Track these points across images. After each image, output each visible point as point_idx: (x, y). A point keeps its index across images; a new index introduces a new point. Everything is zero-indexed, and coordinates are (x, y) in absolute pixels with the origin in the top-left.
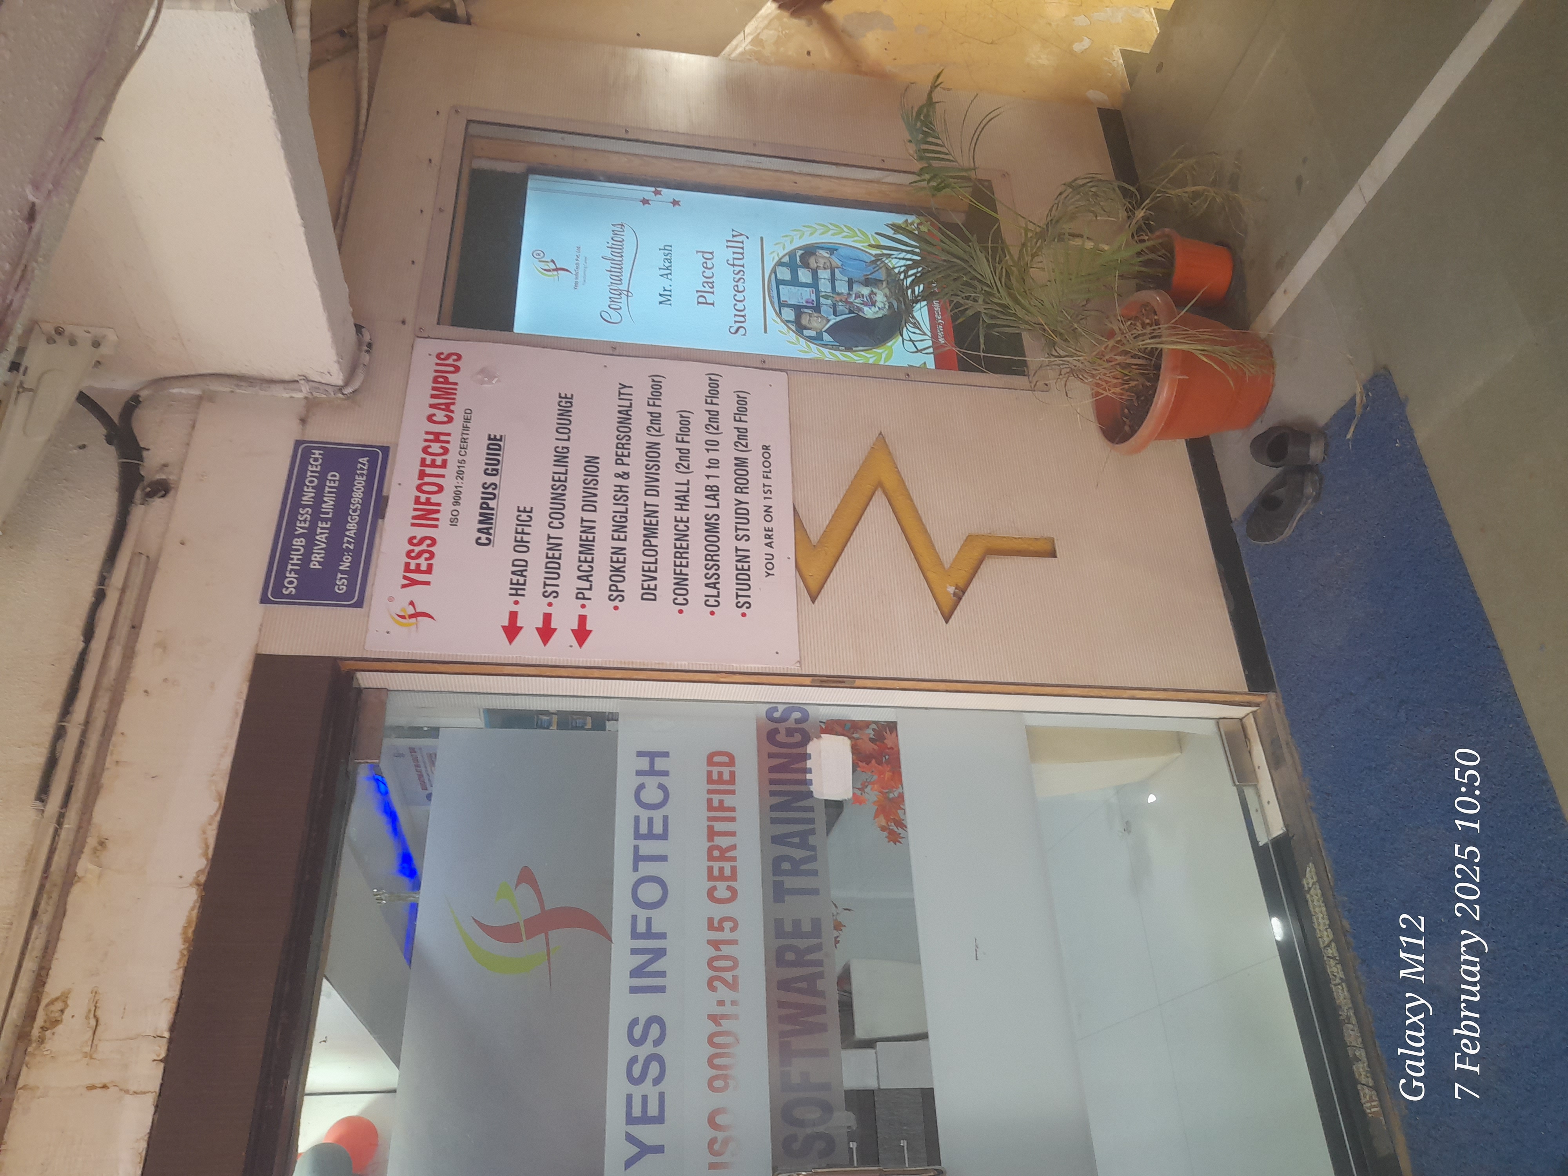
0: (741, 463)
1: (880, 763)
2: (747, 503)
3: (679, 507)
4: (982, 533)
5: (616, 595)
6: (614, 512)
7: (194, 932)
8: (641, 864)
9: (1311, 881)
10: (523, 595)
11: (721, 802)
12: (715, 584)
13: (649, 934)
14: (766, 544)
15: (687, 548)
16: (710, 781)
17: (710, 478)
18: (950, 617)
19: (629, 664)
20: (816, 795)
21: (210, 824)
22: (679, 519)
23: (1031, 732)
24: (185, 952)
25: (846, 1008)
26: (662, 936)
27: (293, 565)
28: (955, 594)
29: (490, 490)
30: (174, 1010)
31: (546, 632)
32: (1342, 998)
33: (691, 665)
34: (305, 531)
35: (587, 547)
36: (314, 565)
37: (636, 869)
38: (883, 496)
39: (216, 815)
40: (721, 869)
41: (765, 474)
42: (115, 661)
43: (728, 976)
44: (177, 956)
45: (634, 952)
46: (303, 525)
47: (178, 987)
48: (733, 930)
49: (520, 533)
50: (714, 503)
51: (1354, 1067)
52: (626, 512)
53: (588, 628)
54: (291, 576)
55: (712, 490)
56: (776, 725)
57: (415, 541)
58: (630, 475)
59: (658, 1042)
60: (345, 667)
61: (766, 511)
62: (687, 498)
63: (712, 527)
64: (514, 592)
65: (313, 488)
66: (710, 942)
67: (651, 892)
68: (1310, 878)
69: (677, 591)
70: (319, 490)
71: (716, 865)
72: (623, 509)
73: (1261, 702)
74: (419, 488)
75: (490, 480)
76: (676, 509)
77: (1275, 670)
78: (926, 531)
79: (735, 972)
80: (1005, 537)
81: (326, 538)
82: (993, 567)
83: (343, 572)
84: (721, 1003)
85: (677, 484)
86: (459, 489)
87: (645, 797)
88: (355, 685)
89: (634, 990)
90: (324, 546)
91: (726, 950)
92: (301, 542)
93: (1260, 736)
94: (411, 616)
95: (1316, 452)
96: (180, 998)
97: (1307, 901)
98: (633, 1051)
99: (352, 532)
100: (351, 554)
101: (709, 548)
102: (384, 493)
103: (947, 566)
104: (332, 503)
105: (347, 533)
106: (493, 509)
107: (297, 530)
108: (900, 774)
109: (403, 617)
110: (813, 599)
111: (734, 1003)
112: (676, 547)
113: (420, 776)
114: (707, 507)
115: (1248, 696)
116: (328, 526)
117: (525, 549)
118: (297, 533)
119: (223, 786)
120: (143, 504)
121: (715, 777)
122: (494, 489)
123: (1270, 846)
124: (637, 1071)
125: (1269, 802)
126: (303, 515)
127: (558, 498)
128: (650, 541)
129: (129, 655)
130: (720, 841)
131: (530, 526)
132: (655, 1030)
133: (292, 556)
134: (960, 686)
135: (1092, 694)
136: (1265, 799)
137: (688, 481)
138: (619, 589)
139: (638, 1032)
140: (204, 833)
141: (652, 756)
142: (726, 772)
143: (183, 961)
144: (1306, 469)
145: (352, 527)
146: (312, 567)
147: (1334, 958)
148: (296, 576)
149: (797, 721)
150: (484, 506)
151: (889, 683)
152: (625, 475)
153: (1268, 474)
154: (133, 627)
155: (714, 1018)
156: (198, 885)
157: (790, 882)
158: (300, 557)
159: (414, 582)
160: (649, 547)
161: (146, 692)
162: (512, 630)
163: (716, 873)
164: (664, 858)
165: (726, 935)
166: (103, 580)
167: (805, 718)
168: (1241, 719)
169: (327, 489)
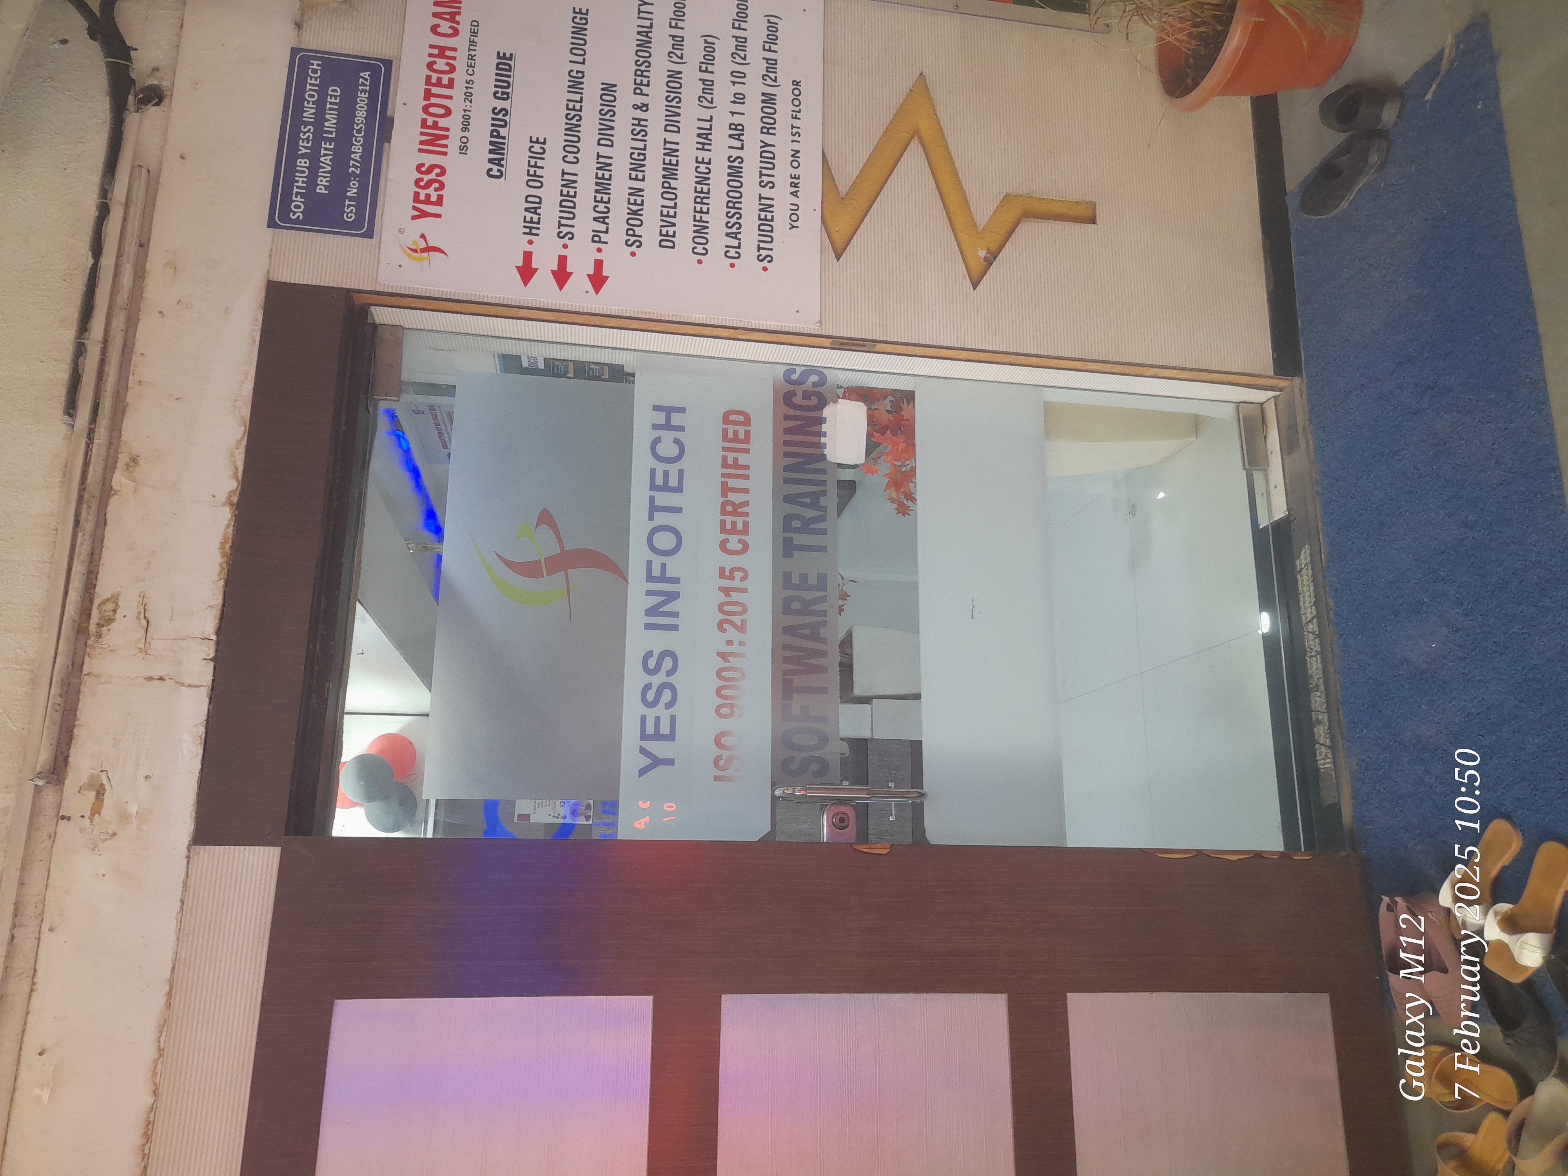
0: (769, 100)
1: (894, 434)
2: (774, 146)
3: (700, 146)
4: (1021, 193)
5: (634, 240)
6: (632, 148)
7: (231, 547)
8: (657, 514)
9: (1304, 562)
10: (538, 235)
11: (736, 460)
12: (736, 234)
13: (663, 578)
14: (792, 193)
15: (708, 193)
16: (725, 438)
17: (735, 115)
18: (979, 283)
19: (646, 315)
20: (829, 458)
21: (237, 449)
22: (700, 160)
23: (1048, 408)
24: (225, 565)
25: (846, 669)
26: (677, 581)
27: (298, 187)
28: (985, 259)
29: (500, 116)
30: (219, 616)
31: (562, 276)
32: (1314, 668)
33: (709, 319)
34: (309, 151)
35: (603, 186)
36: (321, 189)
37: (651, 518)
38: (919, 145)
39: (242, 439)
40: (734, 523)
41: (794, 114)
42: (126, 280)
43: (737, 620)
44: (217, 569)
45: (649, 593)
46: (305, 144)
47: (221, 597)
48: (743, 579)
49: (532, 166)
50: (738, 144)
51: (1315, 730)
52: (645, 149)
53: (604, 274)
54: (298, 200)
55: (736, 129)
56: (792, 387)
57: (424, 169)
58: (649, 106)
59: (670, 673)
60: (359, 299)
61: (793, 156)
62: (709, 137)
63: (735, 171)
64: (527, 230)
65: (313, 103)
66: (721, 589)
67: (664, 541)
68: (1303, 559)
69: (697, 240)
70: (321, 106)
71: (729, 519)
72: (641, 145)
73: (1284, 387)
74: (425, 109)
75: (500, 104)
76: (698, 149)
77: (1304, 355)
78: (962, 189)
79: (743, 617)
80: (1043, 199)
81: (331, 160)
82: (1029, 230)
83: (351, 199)
84: (730, 643)
85: (699, 120)
86: (467, 113)
87: (661, 450)
88: (370, 321)
89: (648, 627)
90: (329, 168)
91: (735, 596)
92: (305, 163)
93: (1278, 422)
94: (423, 250)
95: (1389, 114)
96: (224, 605)
97: (1297, 581)
98: (647, 679)
99: (358, 155)
100: (357, 179)
101: (731, 194)
102: (389, 114)
103: (980, 228)
104: (335, 121)
105: (352, 156)
106: (504, 138)
107: (301, 150)
108: (914, 446)
109: (415, 251)
110: (838, 257)
111: (741, 643)
112: (696, 192)
113: (441, 434)
114: (730, 147)
115: (1272, 380)
116: (332, 147)
117: (539, 184)
118: (300, 153)
119: (246, 413)
120: (138, 111)
121: (730, 435)
122: (504, 115)
123: (1270, 526)
124: (651, 696)
125: (1276, 487)
126: (305, 133)
127: (572, 130)
128: (669, 183)
129: (140, 274)
130: (732, 497)
131: (543, 159)
132: (668, 663)
133: (296, 178)
134: (981, 356)
135: (1114, 371)
136: (1272, 483)
137: (711, 117)
138: (636, 233)
139: (652, 664)
140: (232, 455)
141: (669, 411)
142: (741, 431)
143: (223, 575)
144: (1376, 134)
145: (357, 149)
146: (318, 191)
147: (1314, 633)
148: (303, 200)
149: (815, 385)
150: (495, 134)
151: (911, 350)
152: (644, 107)
153: (1333, 139)
154: (141, 246)
155: (723, 656)
156: (232, 505)
157: (799, 539)
158: (305, 179)
159: (424, 214)
160: (668, 190)
161: (161, 313)
162: (527, 272)
163: (729, 526)
164: (679, 510)
165: (736, 583)
166: (105, 193)
167: (823, 381)
168: (1262, 404)
169: (328, 106)
